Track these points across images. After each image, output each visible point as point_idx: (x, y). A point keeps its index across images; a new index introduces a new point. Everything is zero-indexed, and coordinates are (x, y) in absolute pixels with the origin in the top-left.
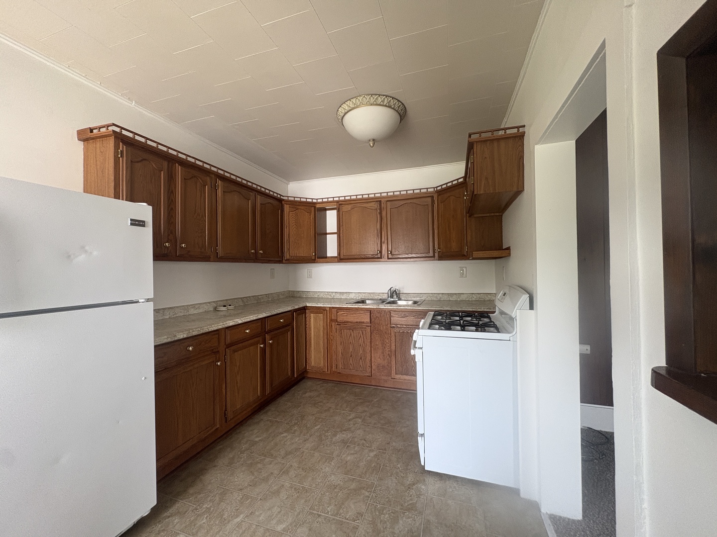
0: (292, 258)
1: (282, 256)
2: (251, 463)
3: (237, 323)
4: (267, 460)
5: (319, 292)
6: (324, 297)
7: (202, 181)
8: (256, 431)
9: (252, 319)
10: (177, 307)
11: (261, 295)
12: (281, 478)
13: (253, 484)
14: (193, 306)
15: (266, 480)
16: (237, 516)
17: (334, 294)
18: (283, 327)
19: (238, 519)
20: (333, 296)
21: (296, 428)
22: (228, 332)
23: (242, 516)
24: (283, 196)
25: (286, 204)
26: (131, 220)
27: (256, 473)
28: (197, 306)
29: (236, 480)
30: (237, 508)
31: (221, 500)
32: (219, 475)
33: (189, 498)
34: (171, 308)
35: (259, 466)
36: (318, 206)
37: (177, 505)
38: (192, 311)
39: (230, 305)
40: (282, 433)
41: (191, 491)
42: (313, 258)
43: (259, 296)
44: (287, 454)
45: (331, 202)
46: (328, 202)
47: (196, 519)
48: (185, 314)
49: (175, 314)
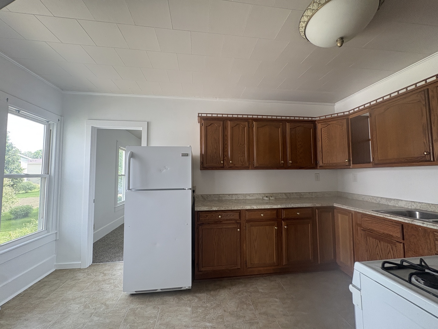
0: (325, 165)
1: (316, 164)
2: (243, 302)
3: (253, 208)
4: (252, 307)
5: (364, 195)
6: (368, 201)
7: (243, 125)
8: (265, 285)
9: (266, 208)
10: (240, 194)
11: (304, 193)
12: (245, 324)
13: (231, 314)
14: (249, 195)
15: (238, 317)
16: (209, 322)
17: (379, 199)
18: (298, 219)
19: (208, 324)
20: (378, 201)
21: (289, 302)
22: (247, 213)
23: (211, 324)
24: (315, 118)
25: (318, 123)
26: (182, 154)
27: (239, 309)
28: (251, 195)
29: (229, 304)
30: (214, 318)
31: (214, 308)
32: (227, 294)
33: (208, 295)
34: (236, 194)
35: (245, 307)
36: (351, 117)
37: (203, 295)
38: (248, 197)
39: (271, 197)
40: (277, 298)
41: (212, 293)
42: (347, 164)
43: (302, 193)
44: (265, 313)
45: (362, 110)
46: (360, 111)
47: (199, 307)
48: (244, 198)
49: (238, 198)
